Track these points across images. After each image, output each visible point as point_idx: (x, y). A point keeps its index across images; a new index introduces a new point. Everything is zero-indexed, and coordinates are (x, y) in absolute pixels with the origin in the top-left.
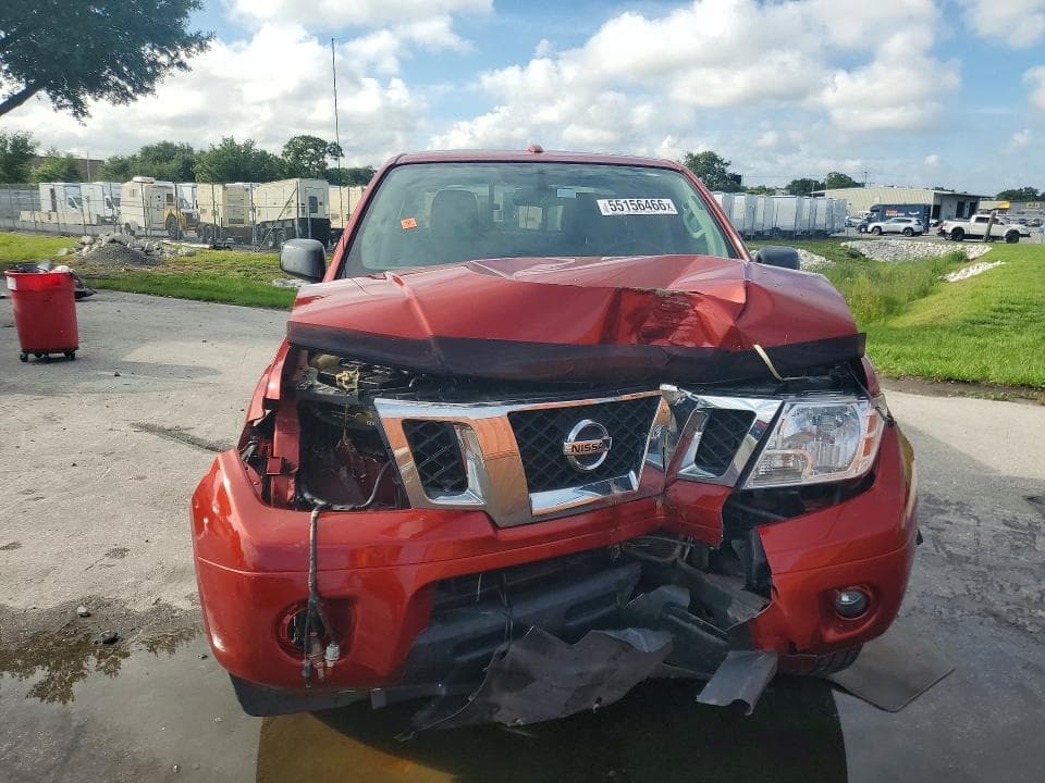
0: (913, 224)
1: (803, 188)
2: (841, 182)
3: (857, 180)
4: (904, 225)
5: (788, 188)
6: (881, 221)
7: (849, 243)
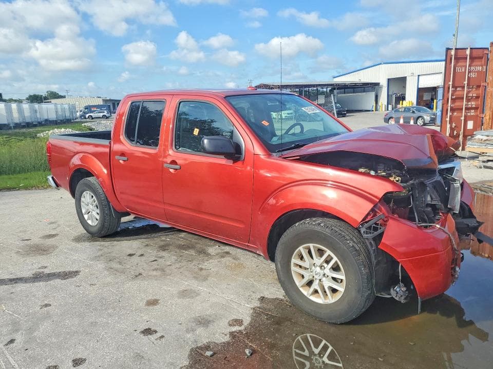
0: (105, 113)
1: (35, 99)
2: (55, 96)
3: (61, 94)
4: (102, 114)
5: (27, 99)
6: (90, 113)
7: (86, 124)
